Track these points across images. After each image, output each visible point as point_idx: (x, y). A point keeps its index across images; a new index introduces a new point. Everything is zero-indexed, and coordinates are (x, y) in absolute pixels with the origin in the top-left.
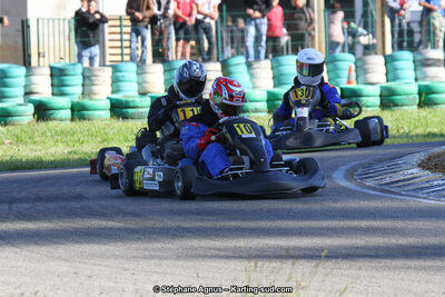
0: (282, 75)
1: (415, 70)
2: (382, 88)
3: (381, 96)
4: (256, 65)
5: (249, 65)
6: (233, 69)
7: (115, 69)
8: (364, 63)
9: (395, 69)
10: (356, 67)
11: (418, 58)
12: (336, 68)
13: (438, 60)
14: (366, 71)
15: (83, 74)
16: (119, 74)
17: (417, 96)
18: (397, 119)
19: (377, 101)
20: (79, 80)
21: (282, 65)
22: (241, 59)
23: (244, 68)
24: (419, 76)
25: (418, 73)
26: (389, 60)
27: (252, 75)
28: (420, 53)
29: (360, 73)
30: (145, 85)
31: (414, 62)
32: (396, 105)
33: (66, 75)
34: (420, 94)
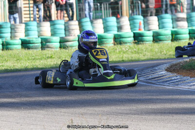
0: (108, 26)
1: (173, 23)
2: (154, 32)
3: (153, 36)
4: (95, 22)
5: (92, 22)
6: (84, 24)
7: (27, 24)
8: (148, 20)
9: (163, 23)
10: (144, 22)
11: (174, 17)
12: (134, 23)
13: (184, 18)
14: (148, 24)
15: (11, 27)
16: (28, 27)
17: (171, 36)
18: (161, 47)
19: (151, 38)
20: (9, 30)
21: (107, 22)
22: (88, 19)
23: (89, 23)
24: (175, 26)
25: (174, 24)
26: (160, 19)
27: (93, 27)
28: (175, 15)
29: (146, 25)
30: (41, 32)
31: (172, 19)
32: (161, 41)
33: (2, 28)
34: (172, 35)
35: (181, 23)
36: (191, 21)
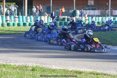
35: (16, 19)
36: (19, 18)
